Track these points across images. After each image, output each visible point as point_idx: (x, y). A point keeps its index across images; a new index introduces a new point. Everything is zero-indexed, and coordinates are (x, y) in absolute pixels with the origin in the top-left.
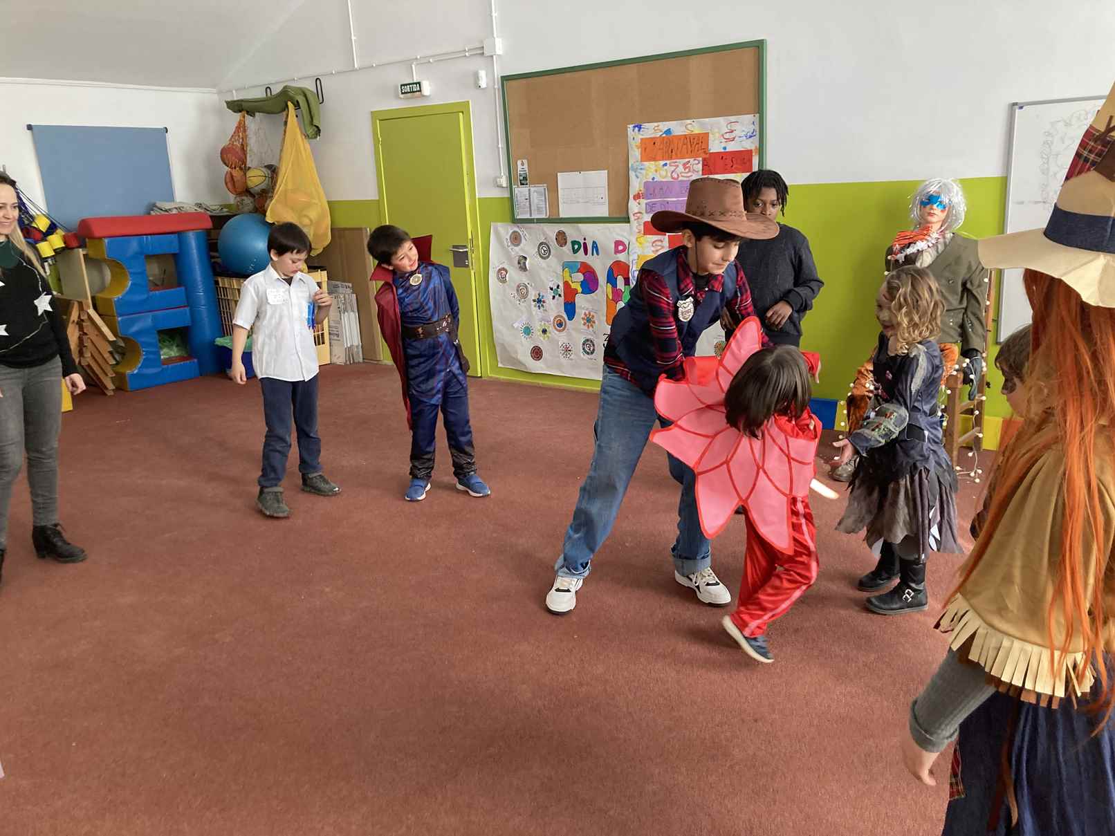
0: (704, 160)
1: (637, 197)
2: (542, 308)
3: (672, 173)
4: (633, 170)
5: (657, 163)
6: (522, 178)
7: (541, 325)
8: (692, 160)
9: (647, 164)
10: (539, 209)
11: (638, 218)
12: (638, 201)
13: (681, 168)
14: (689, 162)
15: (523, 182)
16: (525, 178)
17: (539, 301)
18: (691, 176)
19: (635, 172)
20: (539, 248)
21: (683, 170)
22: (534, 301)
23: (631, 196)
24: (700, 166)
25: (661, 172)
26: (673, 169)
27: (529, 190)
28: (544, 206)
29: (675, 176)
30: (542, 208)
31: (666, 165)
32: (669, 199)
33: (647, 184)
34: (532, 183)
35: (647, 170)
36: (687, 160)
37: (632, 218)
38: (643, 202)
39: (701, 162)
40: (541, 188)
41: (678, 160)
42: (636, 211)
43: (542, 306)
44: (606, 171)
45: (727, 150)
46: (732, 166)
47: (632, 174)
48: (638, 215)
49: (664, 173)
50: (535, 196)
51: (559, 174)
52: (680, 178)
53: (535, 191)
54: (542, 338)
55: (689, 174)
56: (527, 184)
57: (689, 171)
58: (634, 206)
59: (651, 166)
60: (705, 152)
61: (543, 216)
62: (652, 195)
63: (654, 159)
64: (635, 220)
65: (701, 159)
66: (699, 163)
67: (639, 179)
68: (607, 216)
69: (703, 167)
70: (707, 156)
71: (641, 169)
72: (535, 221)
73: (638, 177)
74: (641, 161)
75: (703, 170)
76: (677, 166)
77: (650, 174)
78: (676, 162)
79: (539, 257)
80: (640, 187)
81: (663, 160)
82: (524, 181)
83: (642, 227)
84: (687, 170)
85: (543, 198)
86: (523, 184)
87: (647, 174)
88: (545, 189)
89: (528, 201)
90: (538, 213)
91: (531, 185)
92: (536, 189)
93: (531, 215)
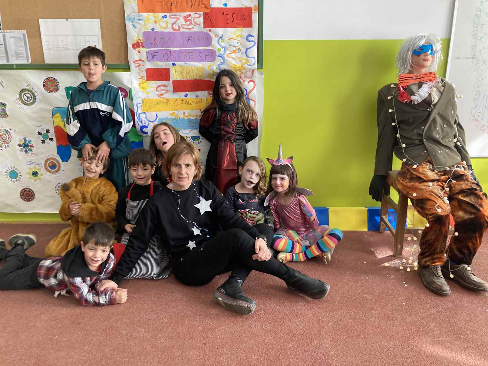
0: (205, 14)
1: (136, 45)
2: (30, 152)
3: (173, 24)
4: (129, 20)
5: (156, 15)
7: (30, 168)
8: (193, 14)
9: (145, 15)
10: (18, 56)
11: (140, 65)
12: (137, 49)
13: (182, 21)
14: (190, 15)
17: (26, 146)
18: (193, 28)
19: (132, 22)
20: (20, 95)
21: (185, 23)
22: (20, 146)
23: (130, 45)
24: (202, 20)
25: (161, 23)
26: (173, 22)
28: (24, 52)
29: (177, 28)
30: (22, 54)
31: (165, 17)
32: (171, 49)
33: (146, 34)
34: (7, 27)
35: (145, 21)
36: (188, 13)
37: (133, 66)
38: (144, 50)
39: (202, 16)
40: (20, 34)
41: (178, 13)
42: (137, 59)
43: (31, 150)
44: (99, 20)
45: (228, 7)
46: (233, 22)
47: (128, 24)
48: (139, 62)
49: (164, 25)
51: (40, 20)
52: (182, 30)
53: (11, 37)
54: (32, 181)
55: (191, 26)
57: (191, 24)
58: (134, 55)
59: (149, 17)
60: (206, 7)
61: (25, 62)
62: (153, 44)
63: (153, 11)
64: (136, 67)
65: (202, 13)
66: (200, 17)
67: (137, 30)
69: (204, 20)
70: (209, 11)
71: (139, 19)
72: (15, 66)
73: (135, 27)
74: (139, 12)
75: (204, 23)
76: (178, 19)
77: (150, 24)
78: (176, 15)
79: (22, 104)
80: (138, 37)
81: (162, 12)
83: (144, 74)
84: (188, 23)
85: (23, 44)
87: (145, 24)
88: (24, 35)
89: (3, 46)
90: (17, 59)
91: (5, 31)
92: (13, 34)
93: (8, 61)
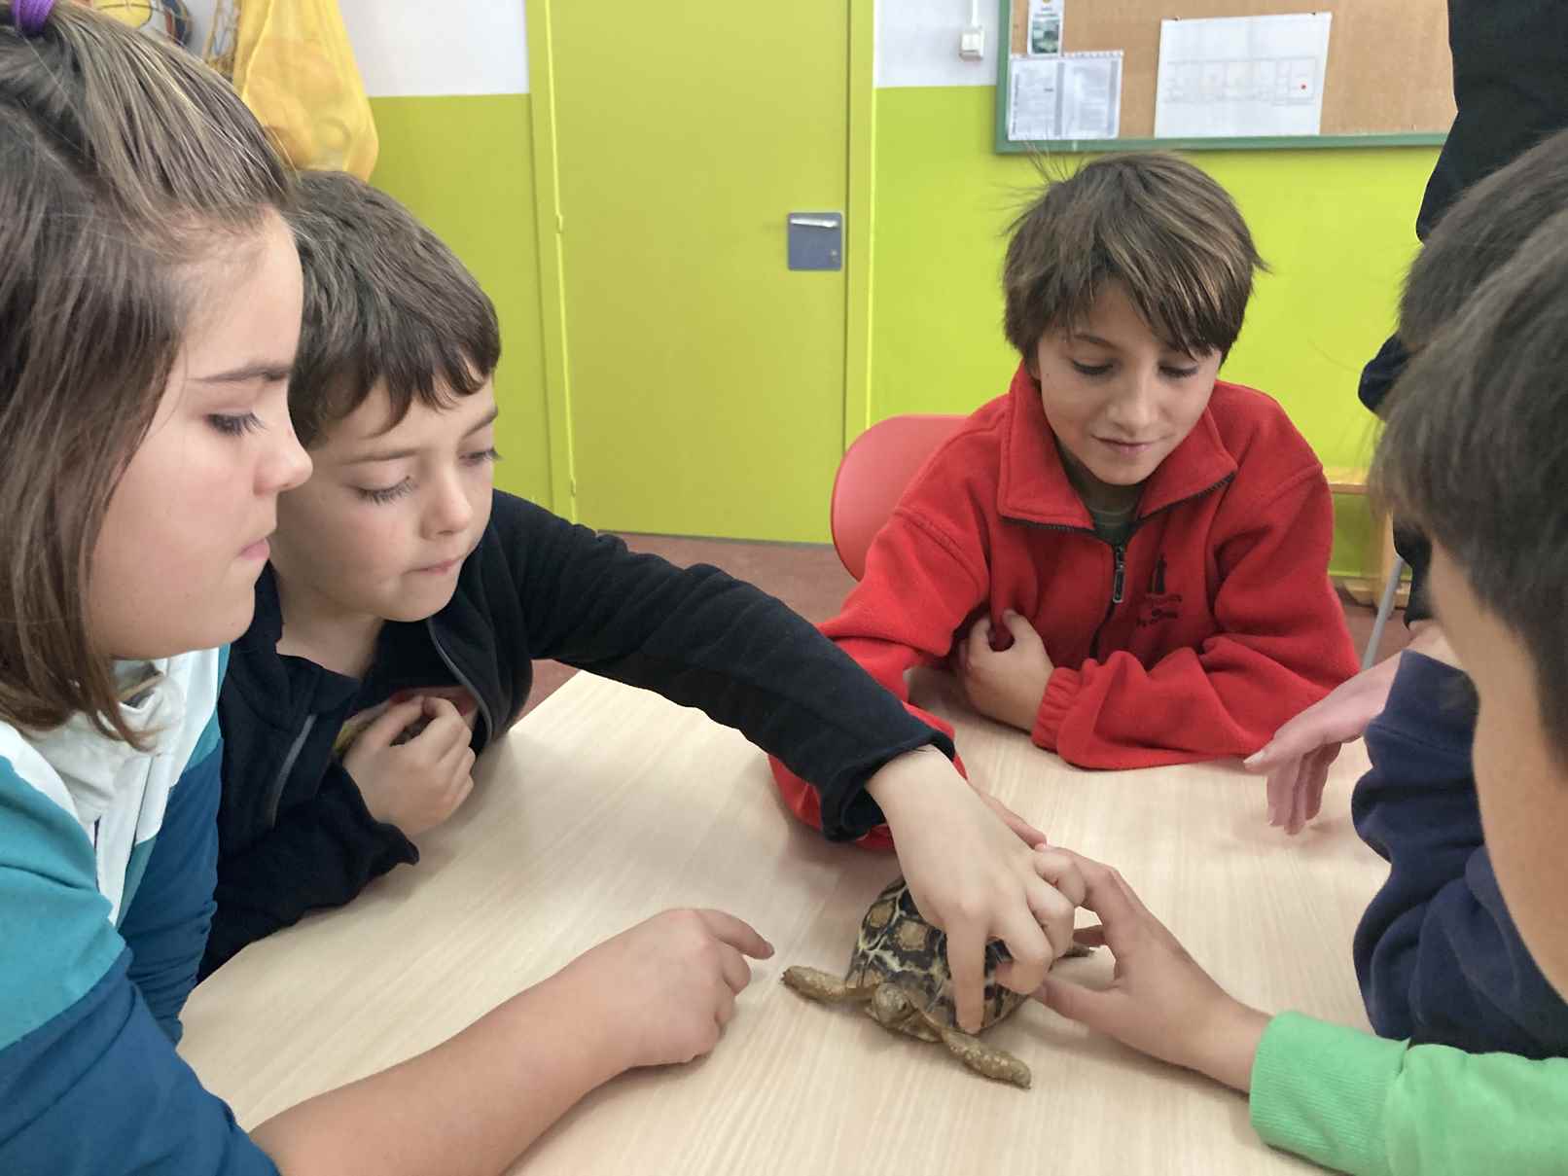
6: (1039, 34)
10: (1085, 118)
15: (1043, 45)
16: (1051, 35)
27: (1061, 68)
28: (1105, 108)
30: (1098, 113)
34: (1073, 46)
40: (1109, 62)
44: (1328, 16)
50: (1075, 86)
51: (1165, 23)
56: (1055, 51)
61: (1099, 135)
68: (1316, 132)
72: (1075, 146)
82: (1046, 42)
85: (1106, 88)
86: (1043, 51)
88: (1114, 64)
89: (1054, 95)
90: (1081, 128)
91: (1066, 54)
92: (1083, 63)
93: (1058, 131)
